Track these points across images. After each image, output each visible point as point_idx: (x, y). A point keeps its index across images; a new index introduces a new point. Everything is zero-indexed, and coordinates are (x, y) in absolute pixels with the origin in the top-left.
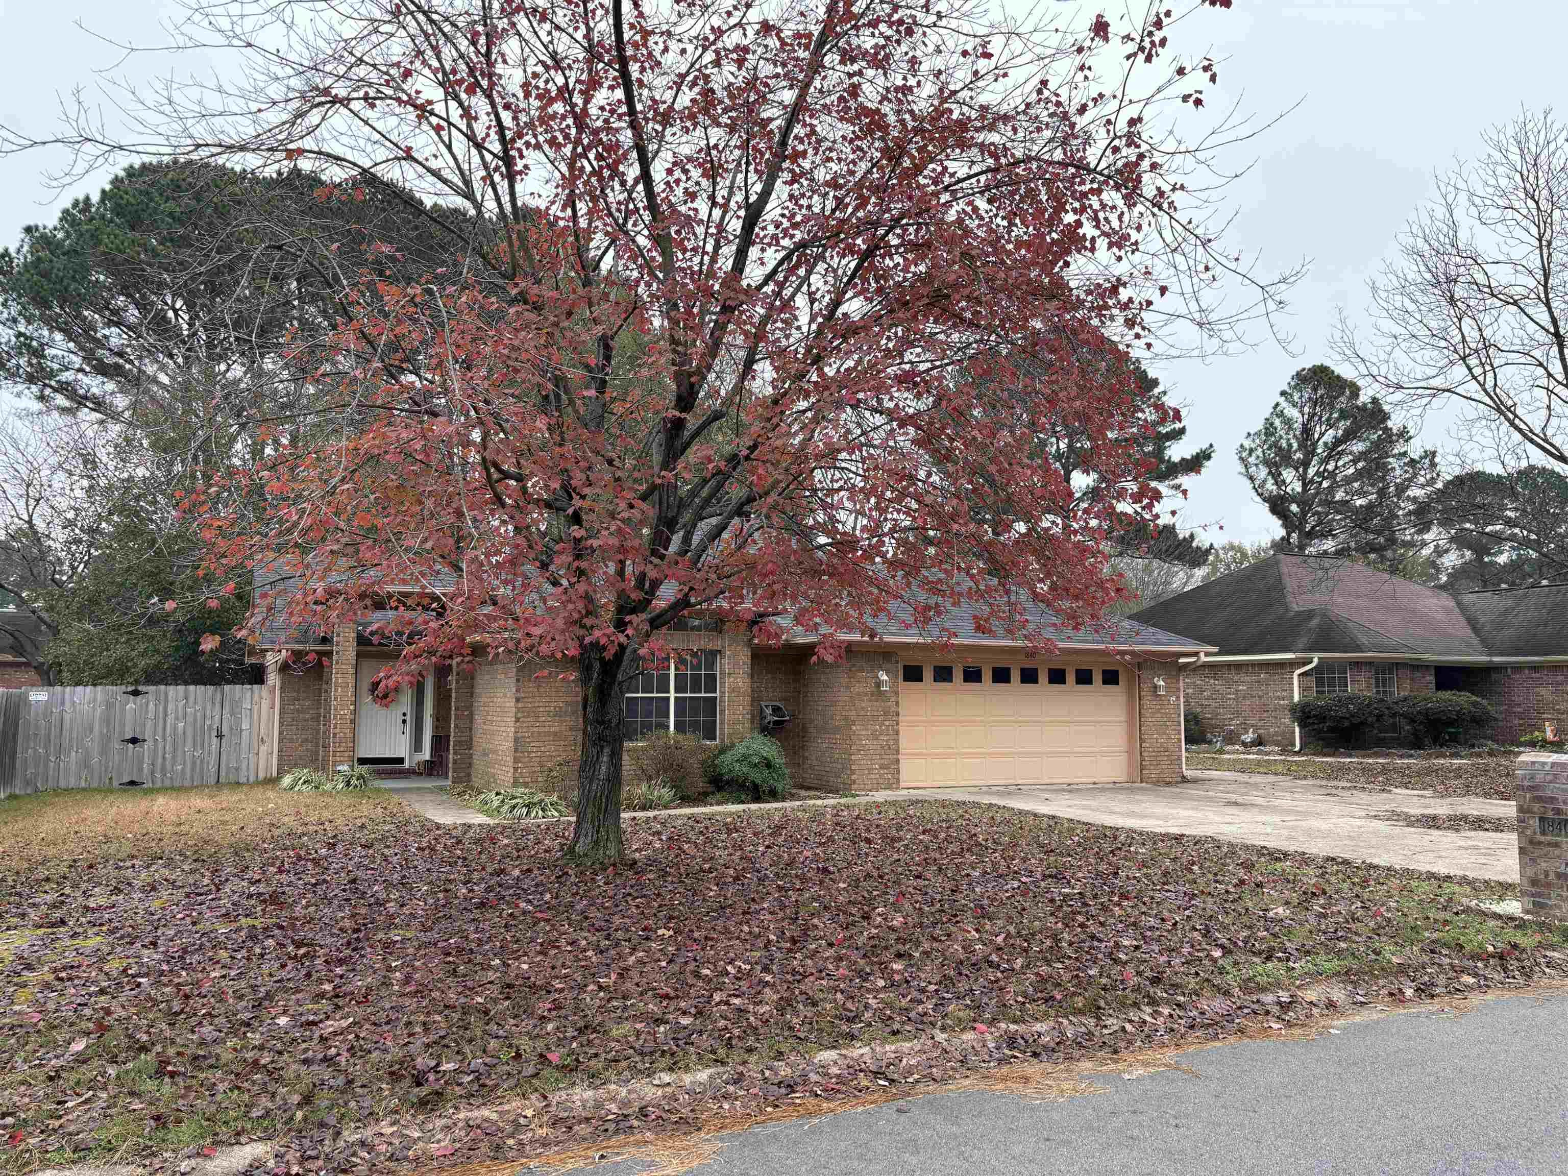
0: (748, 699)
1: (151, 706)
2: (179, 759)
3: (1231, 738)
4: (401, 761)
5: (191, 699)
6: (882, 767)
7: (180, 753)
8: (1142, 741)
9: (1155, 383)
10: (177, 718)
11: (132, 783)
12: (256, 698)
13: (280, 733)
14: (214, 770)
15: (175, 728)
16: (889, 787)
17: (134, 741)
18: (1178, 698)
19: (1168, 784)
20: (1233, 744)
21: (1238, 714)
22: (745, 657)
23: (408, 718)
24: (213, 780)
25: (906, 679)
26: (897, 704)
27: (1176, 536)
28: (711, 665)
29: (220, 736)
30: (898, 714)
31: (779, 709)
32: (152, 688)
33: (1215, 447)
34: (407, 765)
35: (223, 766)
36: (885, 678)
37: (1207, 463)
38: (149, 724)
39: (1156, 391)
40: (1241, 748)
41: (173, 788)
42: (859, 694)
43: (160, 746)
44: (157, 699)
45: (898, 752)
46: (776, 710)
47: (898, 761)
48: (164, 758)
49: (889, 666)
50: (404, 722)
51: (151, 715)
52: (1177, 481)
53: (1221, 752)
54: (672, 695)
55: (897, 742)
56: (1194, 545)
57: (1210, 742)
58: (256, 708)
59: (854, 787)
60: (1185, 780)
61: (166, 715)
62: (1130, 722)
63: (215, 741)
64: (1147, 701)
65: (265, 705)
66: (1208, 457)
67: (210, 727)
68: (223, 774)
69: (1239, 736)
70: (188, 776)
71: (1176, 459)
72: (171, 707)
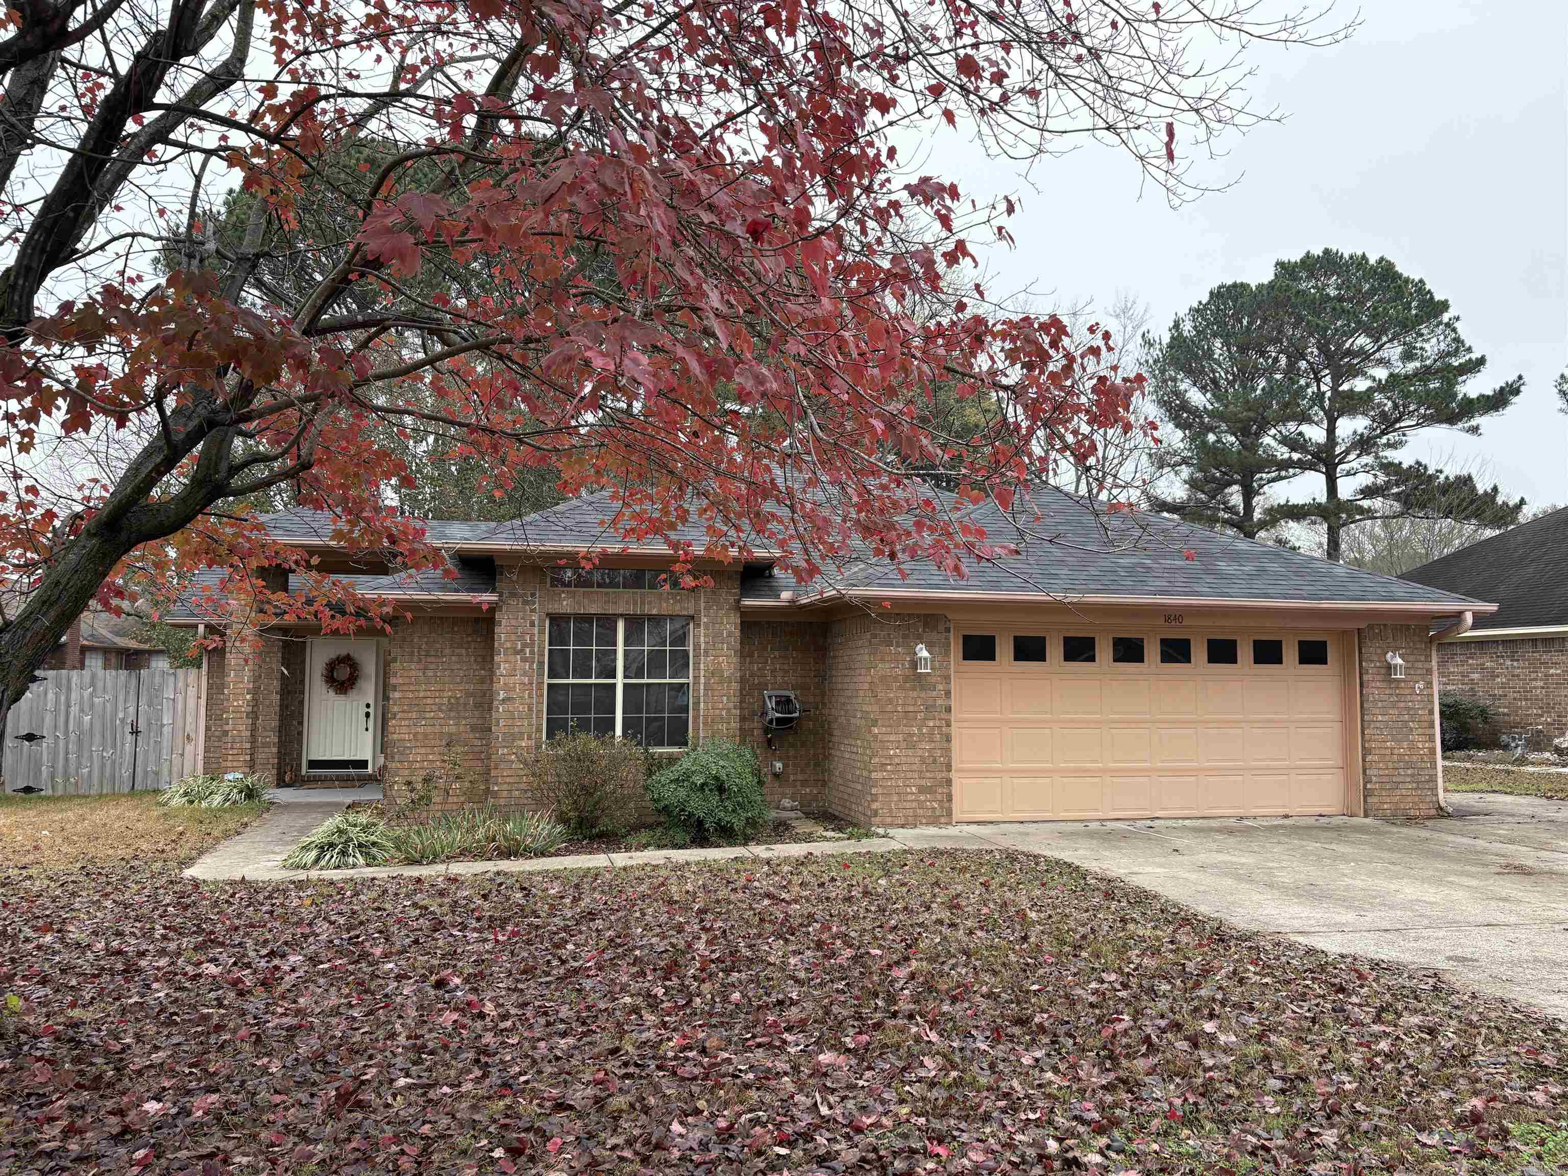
0: (735, 686)
1: (51, 695)
2: (85, 761)
3: (1538, 742)
4: (363, 764)
5: (100, 685)
6: (922, 790)
7: (86, 754)
8: (1366, 752)
9: (1444, 306)
10: (82, 710)
11: (28, 790)
12: (180, 684)
13: (208, 729)
14: (126, 774)
15: (80, 723)
16: (934, 821)
17: (30, 737)
18: (1429, 685)
19: (1410, 820)
20: (1541, 750)
21: (1548, 708)
22: (730, 625)
23: (371, 710)
24: (126, 790)
25: (969, 655)
26: (948, 693)
27: (1473, 489)
28: (681, 639)
29: (135, 732)
30: (949, 710)
31: (788, 700)
32: (51, 673)
33: (1525, 379)
34: (370, 770)
35: (139, 770)
36: (925, 654)
37: (1515, 400)
38: (48, 719)
39: (1446, 317)
40: (1554, 757)
41: (78, 796)
42: (883, 678)
43: (62, 744)
44: (58, 686)
45: (949, 767)
46: (784, 703)
47: (949, 782)
48: (67, 760)
49: (934, 636)
50: (368, 715)
51: (50, 706)
52: (1473, 422)
53: (1522, 761)
54: (620, 681)
55: (947, 751)
56: (1500, 500)
57: (1506, 747)
58: (180, 698)
59: (874, 820)
60: (1442, 813)
61: (68, 706)
62: (1346, 722)
63: (129, 738)
64: (1376, 689)
65: (192, 692)
66: (1517, 392)
67: (123, 721)
68: (139, 779)
69: (1550, 739)
70: (95, 781)
71: (1473, 395)
72: (74, 696)
